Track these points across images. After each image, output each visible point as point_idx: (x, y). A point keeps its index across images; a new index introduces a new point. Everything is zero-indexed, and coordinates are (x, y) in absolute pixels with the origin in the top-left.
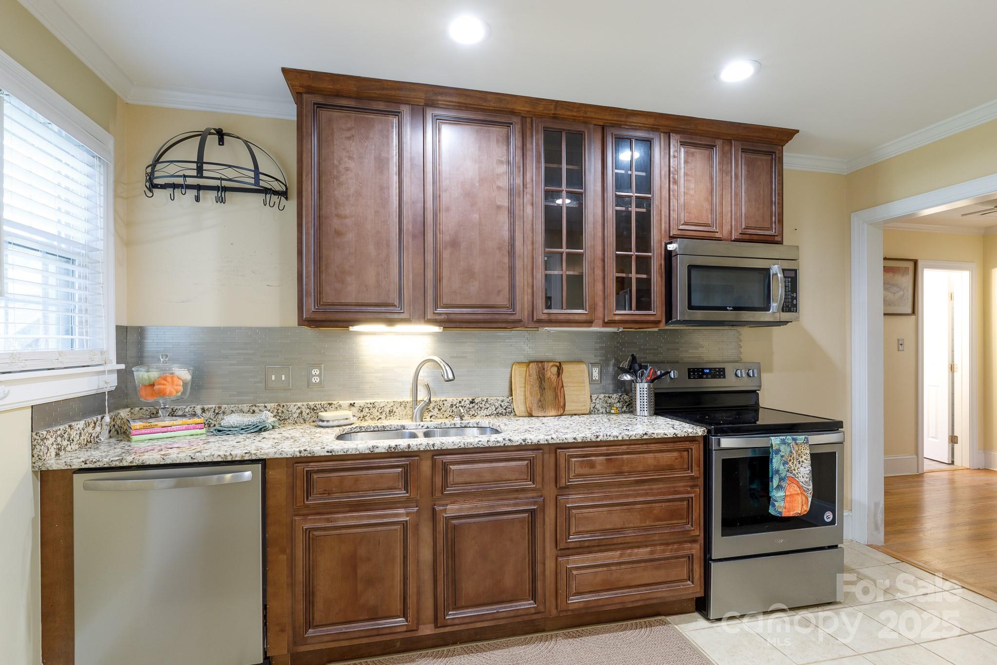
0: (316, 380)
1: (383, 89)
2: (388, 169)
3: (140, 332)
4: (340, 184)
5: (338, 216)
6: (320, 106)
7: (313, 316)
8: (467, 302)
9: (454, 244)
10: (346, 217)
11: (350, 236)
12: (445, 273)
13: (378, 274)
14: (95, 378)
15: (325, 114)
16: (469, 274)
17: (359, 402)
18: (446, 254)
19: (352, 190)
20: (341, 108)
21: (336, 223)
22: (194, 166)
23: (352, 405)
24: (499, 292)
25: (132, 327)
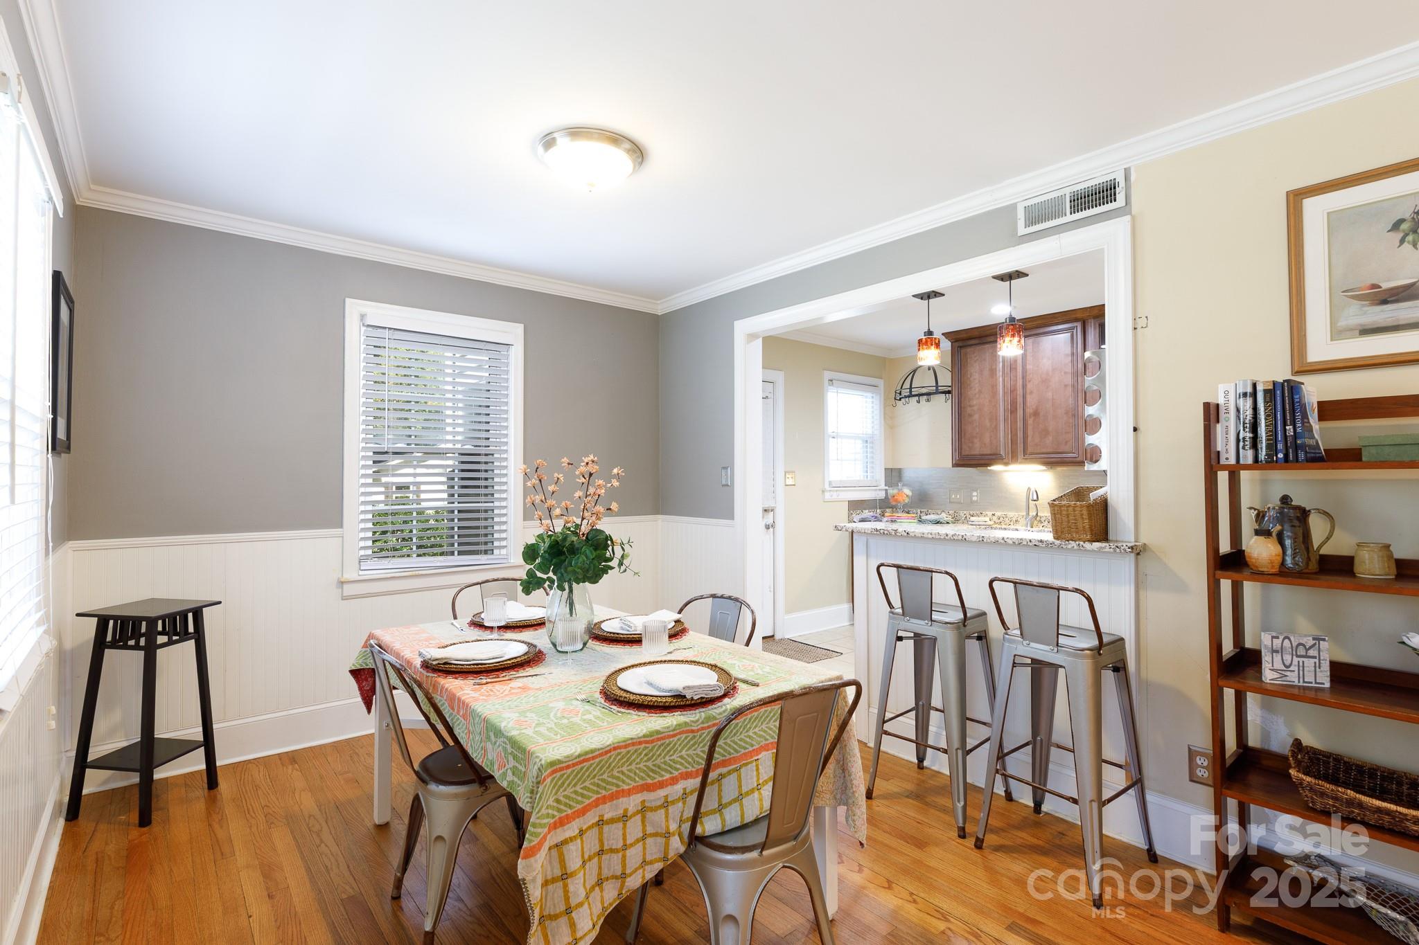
0: (975, 499)
1: (991, 329)
2: (996, 375)
3: (900, 471)
4: (971, 388)
5: (970, 406)
6: (961, 347)
7: (958, 462)
8: (1044, 451)
9: (1036, 414)
10: (973, 406)
11: (976, 417)
12: (1030, 433)
13: (991, 437)
14: (874, 492)
15: (963, 351)
16: (1045, 432)
17: (998, 514)
18: (1030, 421)
19: (977, 390)
20: (971, 345)
21: (969, 410)
22: (908, 390)
23: (993, 515)
24: (1066, 443)
25: (895, 469)
